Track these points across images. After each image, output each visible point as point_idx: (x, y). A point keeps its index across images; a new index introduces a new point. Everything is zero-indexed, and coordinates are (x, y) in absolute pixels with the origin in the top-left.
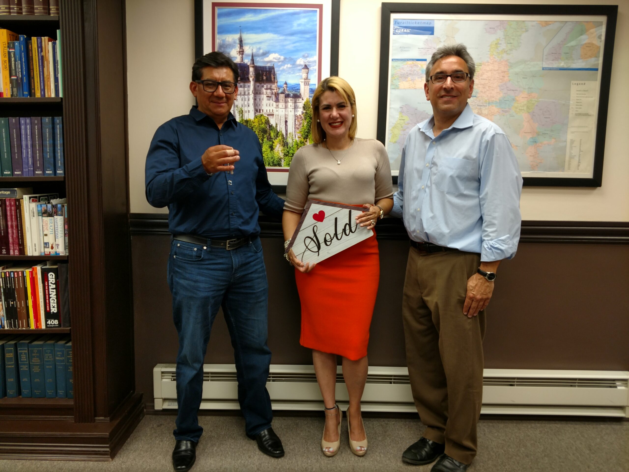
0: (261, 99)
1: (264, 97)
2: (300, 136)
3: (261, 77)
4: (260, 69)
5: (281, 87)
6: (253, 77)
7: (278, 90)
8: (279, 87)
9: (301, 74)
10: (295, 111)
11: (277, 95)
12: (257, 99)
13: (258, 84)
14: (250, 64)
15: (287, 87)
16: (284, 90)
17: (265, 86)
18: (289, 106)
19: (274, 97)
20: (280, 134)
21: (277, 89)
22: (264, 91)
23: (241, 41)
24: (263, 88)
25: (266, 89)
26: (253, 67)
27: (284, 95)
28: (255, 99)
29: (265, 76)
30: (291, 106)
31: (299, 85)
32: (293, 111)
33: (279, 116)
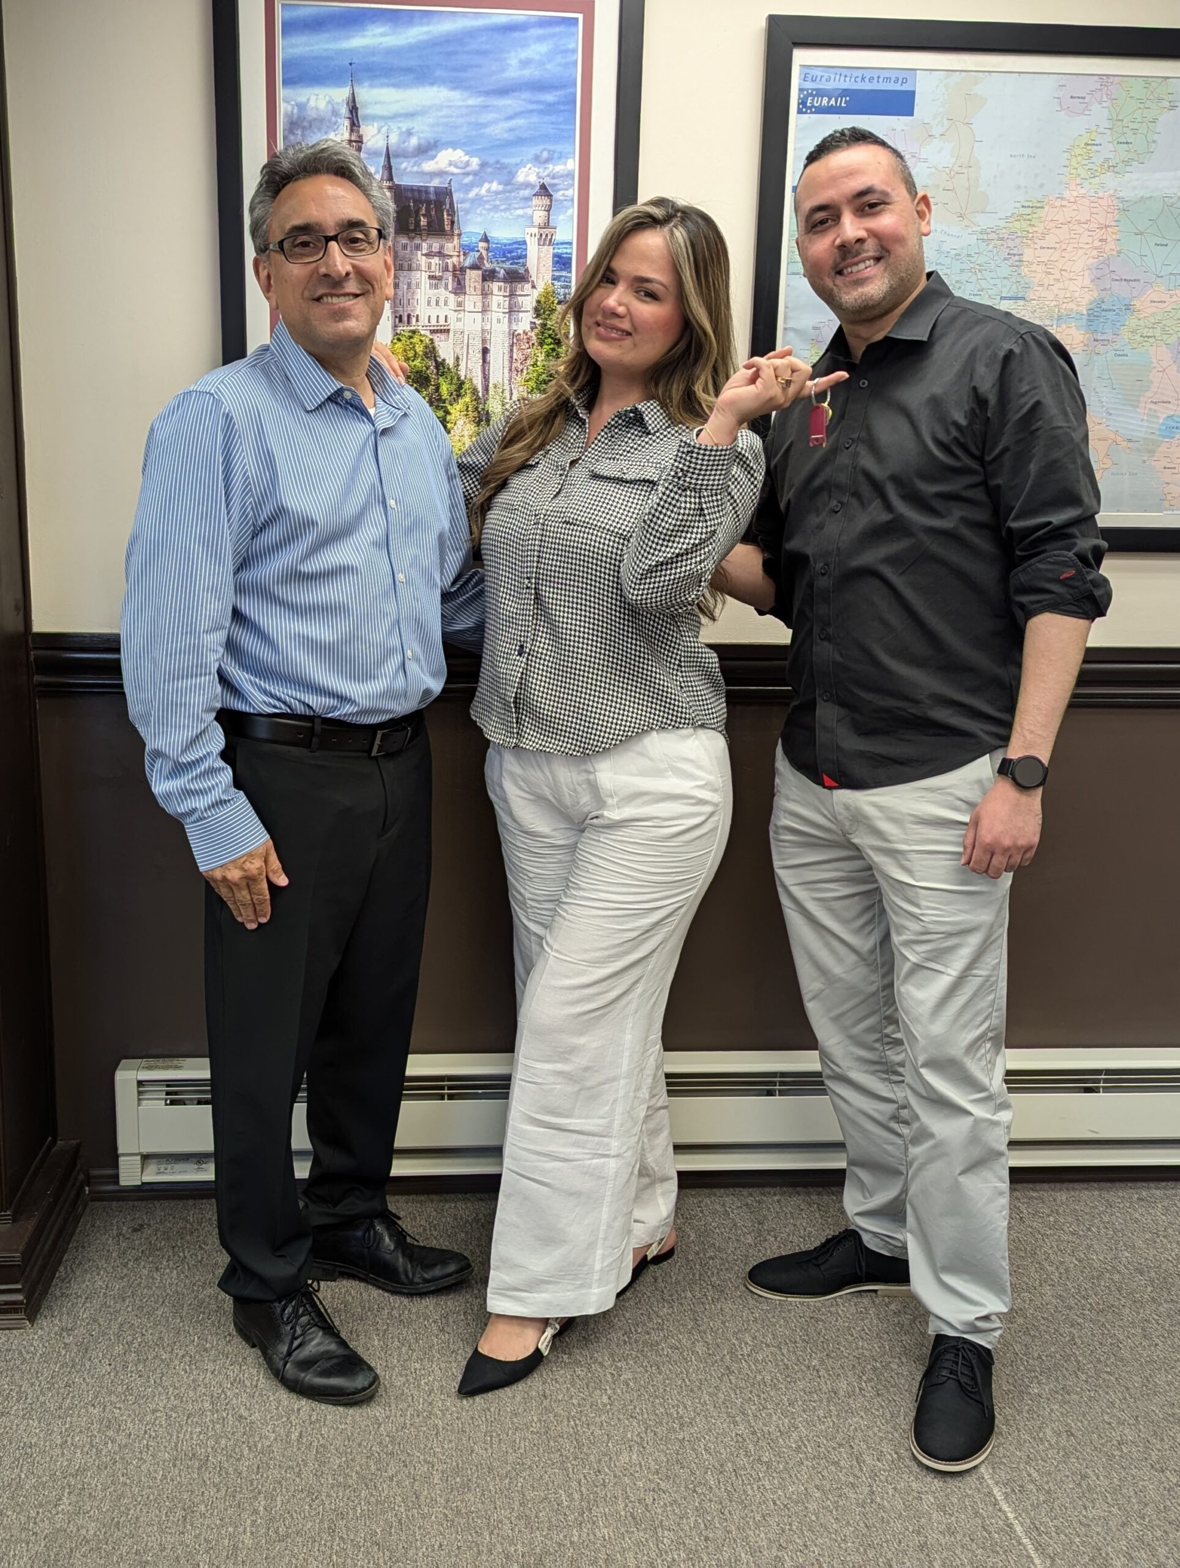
1: (421, 278)
3: (412, 220)
4: (409, 194)
5: (472, 250)
7: (462, 257)
8: (466, 250)
10: (510, 322)
13: (404, 240)
15: (488, 249)
16: (481, 258)
17: (424, 245)
18: (494, 307)
19: (450, 279)
20: (466, 386)
21: (459, 256)
22: (423, 261)
23: (353, 109)
24: (419, 253)
25: (426, 255)
27: (480, 272)
29: (424, 215)
30: (499, 305)
32: (506, 320)
33: (466, 333)
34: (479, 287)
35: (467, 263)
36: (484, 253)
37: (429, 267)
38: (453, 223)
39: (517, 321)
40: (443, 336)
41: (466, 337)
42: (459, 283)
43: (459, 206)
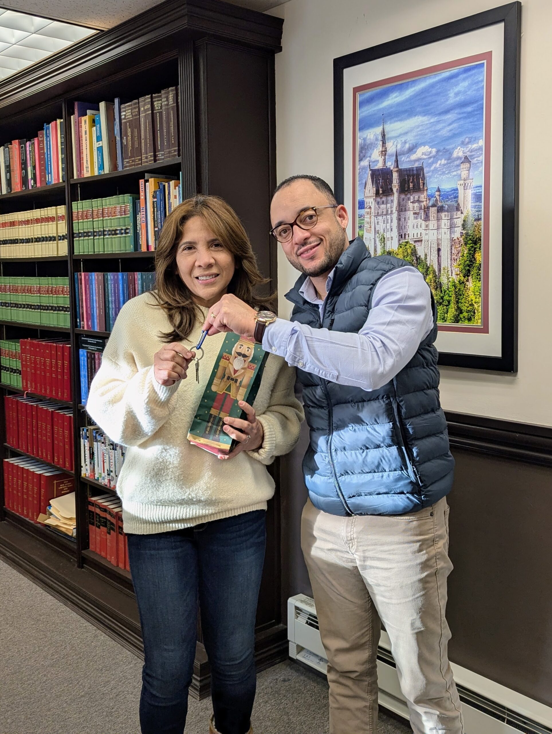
0: (407, 219)
1: (410, 214)
2: (458, 273)
3: (407, 186)
4: (406, 173)
5: (433, 197)
6: (397, 187)
7: (428, 201)
8: (430, 197)
9: (459, 172)
10: (450, 233)
11: (426, 209)
12: (402, 219)
13: (403, 196)
14: (394, 168)
15: (440, 196)
16: (436, 200)
17: (412, 197)
18: (443, 226)
19: (423, 213)
20: (430, 269)
21: (426, 201)
22: (410, 205)
23: (384, 136)
24: (409, 202)
25: (412, 202)
26: (397, 171)
27: (436, 208)
28: (399, 220)
29: (411, 182)
30: (445, 224)
31: (457, 189)
32: (449, 232)
33: (430, 241)
34: (436, 216)
35: (430, 205)
36: (438, 197)
37: (414, 209)
38: (424, 184)
39: (454, 232)
40: (419, 244)
41: (430, 243)
42: (427, 215)
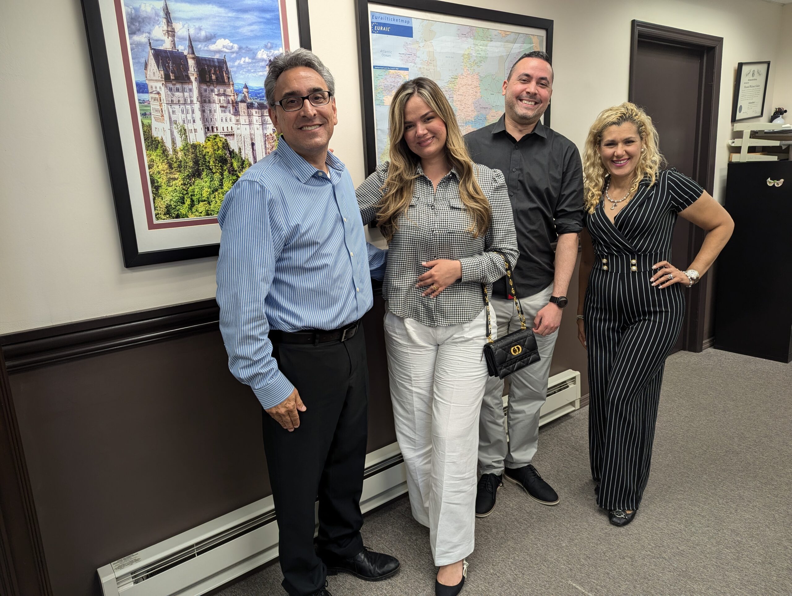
3: (207, 76)
4: (204, 62)
6: (195, 76)
10: (263, 129)
11: (235, 104)
12: (206, 110)
13: (204, 87)
14: (189, 53)
17: (216, 90)
19: (231, 108)
21: (234, 96)
22: (216, 98)
23: (167, 14)
24: (214, 94)
25: (217, 95)
26: (193, 58)
27: (246, 104)
28: (203, 111)
29: (214, 74)
33: (243, 136)
34: (246, 111)
36: (246, 94)
39: (266, 129)
41: (243, 138)
42: (236, 110)
43: (231, 69)
